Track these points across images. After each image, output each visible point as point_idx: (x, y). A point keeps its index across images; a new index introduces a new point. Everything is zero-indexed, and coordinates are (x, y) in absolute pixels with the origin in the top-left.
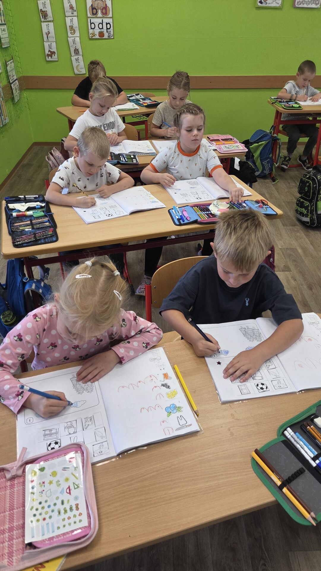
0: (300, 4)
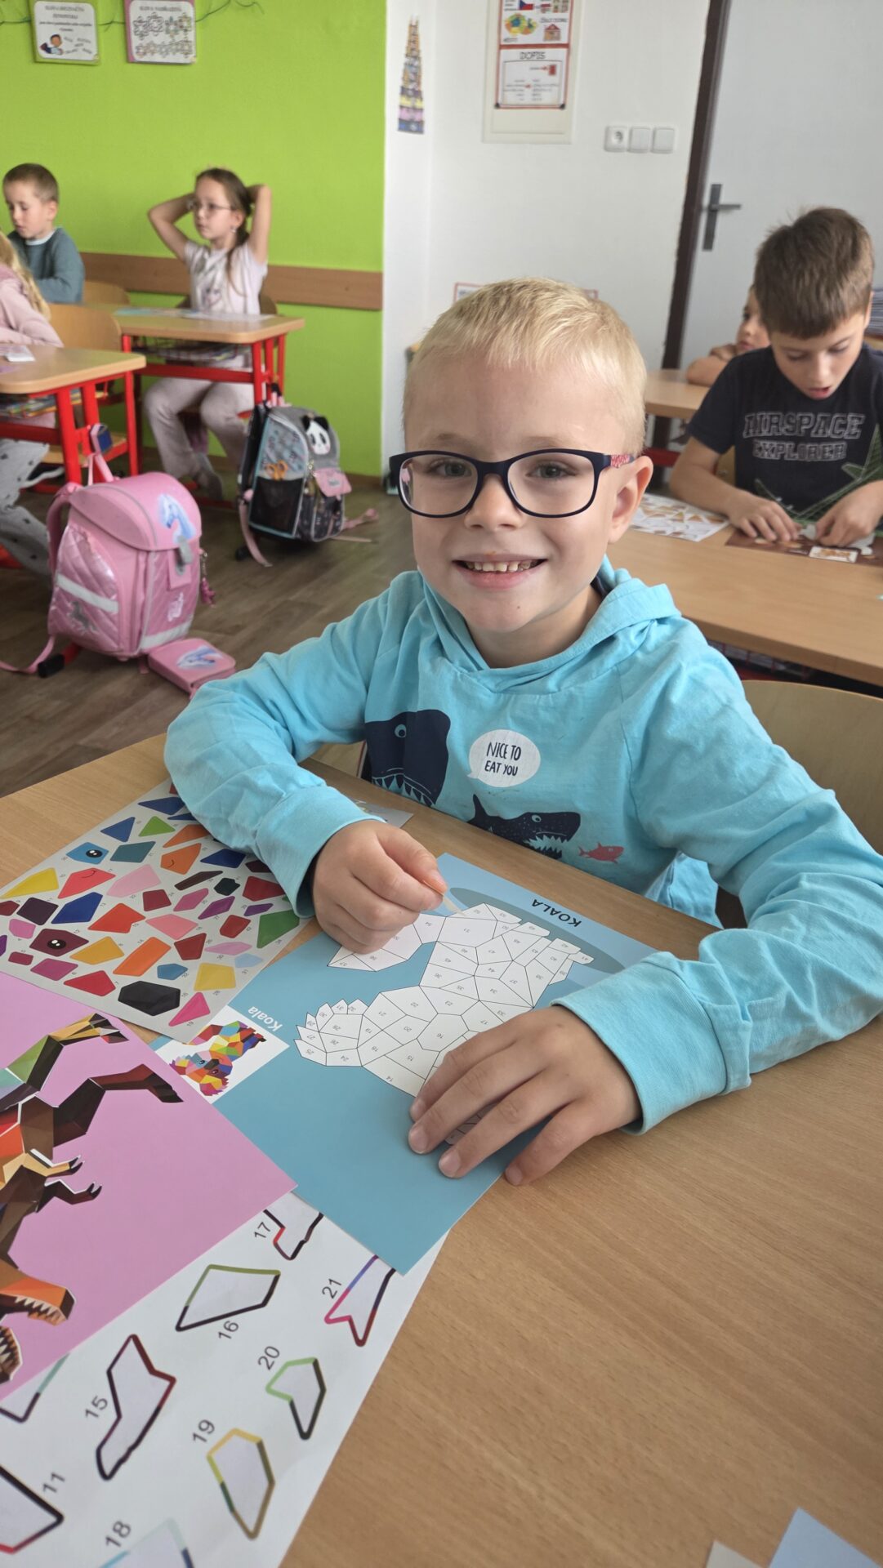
0: (145, 54)
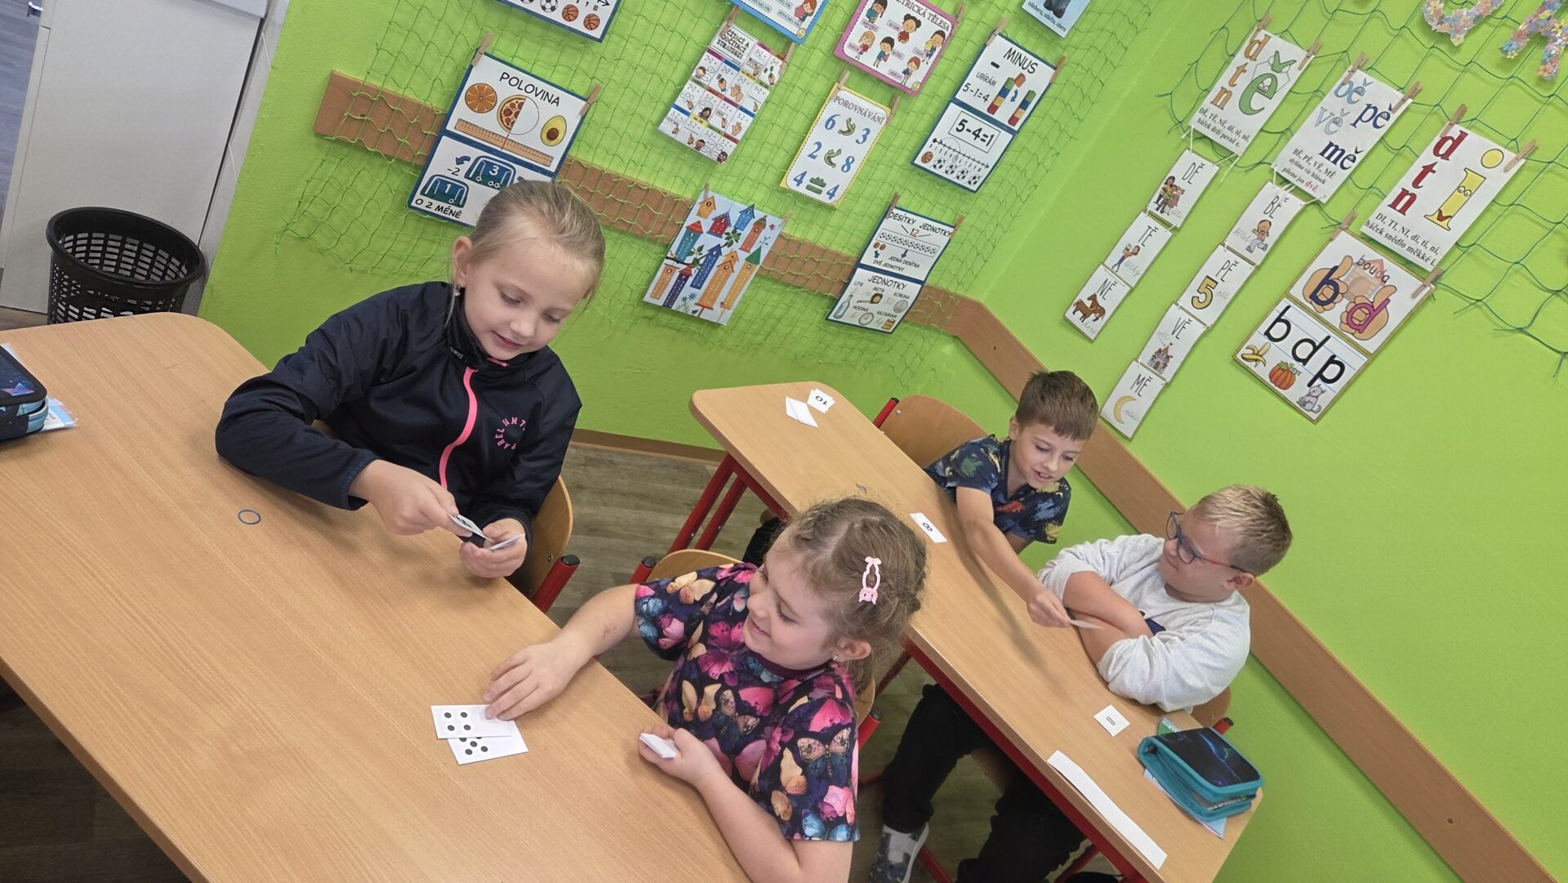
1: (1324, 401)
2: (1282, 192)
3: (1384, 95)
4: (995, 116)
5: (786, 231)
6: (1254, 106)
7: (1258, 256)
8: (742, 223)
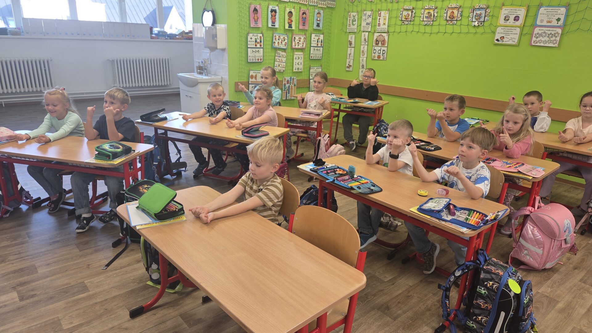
0: (536, 43)
1: (385, 56)
2: (365, 33)
3: (369, 13)
4: (319, 46)
5: (298, 79)
6: (354, 24)
7: (367, 43)
8: (291, 80)
